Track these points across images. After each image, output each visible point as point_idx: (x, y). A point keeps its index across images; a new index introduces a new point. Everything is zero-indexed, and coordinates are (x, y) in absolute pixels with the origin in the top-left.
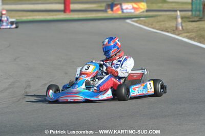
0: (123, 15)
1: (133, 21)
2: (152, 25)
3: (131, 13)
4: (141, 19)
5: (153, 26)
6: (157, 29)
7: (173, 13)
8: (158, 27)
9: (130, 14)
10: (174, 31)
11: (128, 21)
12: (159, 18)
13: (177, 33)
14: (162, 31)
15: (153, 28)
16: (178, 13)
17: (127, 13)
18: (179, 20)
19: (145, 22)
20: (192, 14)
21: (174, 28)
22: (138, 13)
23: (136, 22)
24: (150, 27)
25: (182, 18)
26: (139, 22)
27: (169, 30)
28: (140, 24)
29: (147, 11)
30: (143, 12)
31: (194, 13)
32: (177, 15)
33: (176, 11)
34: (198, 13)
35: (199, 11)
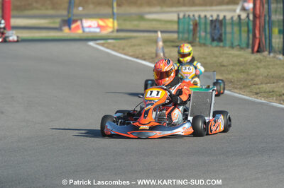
0: (85, 36)
1: (98, 44)
2: (123, 50)
3: (95, 32)
4: (110, 41)
5: (125, 51)
6: (131, 56)
7: (153, 35)
8: (131, 54)
10: (153, 58)
11: (91, 43)
12: (134, 41)
14: (137, 58)
15: (125, 54)
16: (159, 34)
17: (90, 32)
18: (161, 44)
19: (114, 46)
20: (179, 37)
21: (154, 55)
22: (105, 32)
23: (102, 45)
24: (121, 53)
25: (164, 41)
26: (106, 45)
27: (147, 57)
28: (107, 48)
29: (118, 31)
30: (113, 32)
31: (181, 35)
32: (158, 37)
33: (156, 32)
34: (186, 36)
35: (188, 32)
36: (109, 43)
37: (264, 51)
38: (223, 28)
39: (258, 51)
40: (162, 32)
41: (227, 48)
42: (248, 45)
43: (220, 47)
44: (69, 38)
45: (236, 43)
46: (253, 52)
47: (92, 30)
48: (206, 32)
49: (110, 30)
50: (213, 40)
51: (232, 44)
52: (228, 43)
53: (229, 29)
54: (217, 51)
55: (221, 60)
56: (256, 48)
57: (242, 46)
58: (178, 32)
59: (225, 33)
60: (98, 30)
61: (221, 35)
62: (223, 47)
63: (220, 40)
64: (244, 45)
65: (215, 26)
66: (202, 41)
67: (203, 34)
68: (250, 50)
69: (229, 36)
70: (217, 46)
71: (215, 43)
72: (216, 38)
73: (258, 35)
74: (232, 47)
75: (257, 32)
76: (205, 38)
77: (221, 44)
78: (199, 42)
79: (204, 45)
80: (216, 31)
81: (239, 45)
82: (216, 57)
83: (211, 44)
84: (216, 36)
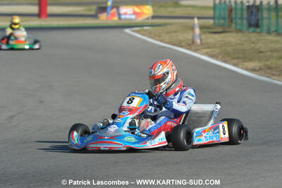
0: (121, 23)
1: (134, 31)
2: (160, 36)
3: (130, 19)
4: (146, 28)
5: (161, 38)
6: (167, 43)
7: (189, 21)
8: (167, 40)
9: (130, 22)
10: (189, 45)
11: (127, 31)
12: (169, 27)
13: (194, 48)
14: (174, 45)
15: (162, 41)
16: (196, 21)
17: (126, 19)
18: (197, 31)
19: (150, 33)
20: (214, 23)
21: (190, 42)
22: (140, 19)
23: (138, 32)
24: (157, 40)
25: (201, 28)
26: (142, 32)
27: (183, 44)
28: (143, 35)
29: (153, 17)
30: (148, 19)
31: (217, 21)
32: (194, 23)
33: (192, 18)
34: (222, 21)
35: (224, 18)
36: (145, 30)
38: (260, 14)
41: (264, 34)
43: (257, 32)
44: (105, 25)
45: (273, 29)
47: (128, 17)
48: (242, 18)
49: (146, 17)
50: (250, 26)
51: (269, 29)
52: (265, 29)
53: (265, 14)
54: (254, 37)
57: (279, 32)
58: (213, 18)
59: (262, 19)
60: (133, 17)
61: (258, 21)
62: (260, 33)
63: (257, 25)
65: (252, 12)
66: (239, 27)
67: (239, 21)
69: (265, 22)
70: (253, 32)
71: (252, 29)
72: (252, 24)
74: (269, 32)
76: (241, 24)
77: (258, 30)
78: (235, 28)
79: (241, 31)
80: (253, 17)
81: (276, 31)
82: (254, 43)
83: (248, 30)
84: (253, 22)
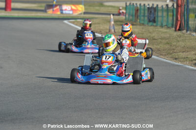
0: (62, 15)
1: (70, 22)
3: (69, 14)
4: (78, 20)
7: (108, 16)
9: (68, 16)
10: (107, 33)
11: (66, 22)
12: (94, 20)
14: (96, 32)
17: (66, 14)
18: (112, 23)
20: (126, 19)
21: (108, 31)
22: (76, 14)
23: (73, 23)
25: (115, 21)
26: (76, 23)
27: (103, 32)
28: (76, 25)
29: (85, 13)
30: (81, 14)
31: (127, 17)
32: (111, 18)
33: (110, 14)
34: (131, 18)
35: (132, 16)
36: (78, 22)
37: (183, 30)
38: (156, 13)
39: (179, 30)
40: (113, 15)
41: (158, 27)
42: (173, 25)
43: (154, 26)
44: (51, 17)
45: (164, 24)
46: (176, 30)
47: (67, 12)
48: (144, 16)
49: (79, 12)
50: (150, 21)
51: (162, 24)
52: (159, 24)
53: (160, 14)
54: (151, 29)
55: (154, 35)
56: (178, 28)
57: (168, 26)
59: (157, 18)
60: (71, 12)
61: (155, 18)
62: (156, 26)
63: (154, 21)
64: (170, 26)
65: (151, 12)
66: (142, 22)
67: (142, 18)
68: (174, 29)
69: (160, 19)
70: (151, 25)
71: (151, 23)
72: (151, 20)
73: (179, 19)
74: (162, 26)
75: (179, 16)
76: (144, 20)
77: (155, 24)
78: (139, 22)
79: (143, 24)
80: (152, 15)
81: (166, 25)
82: (150, 33)
83: (148, 24)
84: (152, 19)
